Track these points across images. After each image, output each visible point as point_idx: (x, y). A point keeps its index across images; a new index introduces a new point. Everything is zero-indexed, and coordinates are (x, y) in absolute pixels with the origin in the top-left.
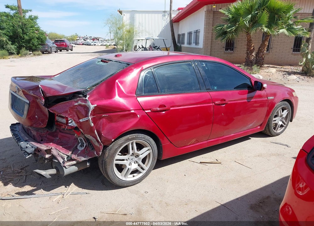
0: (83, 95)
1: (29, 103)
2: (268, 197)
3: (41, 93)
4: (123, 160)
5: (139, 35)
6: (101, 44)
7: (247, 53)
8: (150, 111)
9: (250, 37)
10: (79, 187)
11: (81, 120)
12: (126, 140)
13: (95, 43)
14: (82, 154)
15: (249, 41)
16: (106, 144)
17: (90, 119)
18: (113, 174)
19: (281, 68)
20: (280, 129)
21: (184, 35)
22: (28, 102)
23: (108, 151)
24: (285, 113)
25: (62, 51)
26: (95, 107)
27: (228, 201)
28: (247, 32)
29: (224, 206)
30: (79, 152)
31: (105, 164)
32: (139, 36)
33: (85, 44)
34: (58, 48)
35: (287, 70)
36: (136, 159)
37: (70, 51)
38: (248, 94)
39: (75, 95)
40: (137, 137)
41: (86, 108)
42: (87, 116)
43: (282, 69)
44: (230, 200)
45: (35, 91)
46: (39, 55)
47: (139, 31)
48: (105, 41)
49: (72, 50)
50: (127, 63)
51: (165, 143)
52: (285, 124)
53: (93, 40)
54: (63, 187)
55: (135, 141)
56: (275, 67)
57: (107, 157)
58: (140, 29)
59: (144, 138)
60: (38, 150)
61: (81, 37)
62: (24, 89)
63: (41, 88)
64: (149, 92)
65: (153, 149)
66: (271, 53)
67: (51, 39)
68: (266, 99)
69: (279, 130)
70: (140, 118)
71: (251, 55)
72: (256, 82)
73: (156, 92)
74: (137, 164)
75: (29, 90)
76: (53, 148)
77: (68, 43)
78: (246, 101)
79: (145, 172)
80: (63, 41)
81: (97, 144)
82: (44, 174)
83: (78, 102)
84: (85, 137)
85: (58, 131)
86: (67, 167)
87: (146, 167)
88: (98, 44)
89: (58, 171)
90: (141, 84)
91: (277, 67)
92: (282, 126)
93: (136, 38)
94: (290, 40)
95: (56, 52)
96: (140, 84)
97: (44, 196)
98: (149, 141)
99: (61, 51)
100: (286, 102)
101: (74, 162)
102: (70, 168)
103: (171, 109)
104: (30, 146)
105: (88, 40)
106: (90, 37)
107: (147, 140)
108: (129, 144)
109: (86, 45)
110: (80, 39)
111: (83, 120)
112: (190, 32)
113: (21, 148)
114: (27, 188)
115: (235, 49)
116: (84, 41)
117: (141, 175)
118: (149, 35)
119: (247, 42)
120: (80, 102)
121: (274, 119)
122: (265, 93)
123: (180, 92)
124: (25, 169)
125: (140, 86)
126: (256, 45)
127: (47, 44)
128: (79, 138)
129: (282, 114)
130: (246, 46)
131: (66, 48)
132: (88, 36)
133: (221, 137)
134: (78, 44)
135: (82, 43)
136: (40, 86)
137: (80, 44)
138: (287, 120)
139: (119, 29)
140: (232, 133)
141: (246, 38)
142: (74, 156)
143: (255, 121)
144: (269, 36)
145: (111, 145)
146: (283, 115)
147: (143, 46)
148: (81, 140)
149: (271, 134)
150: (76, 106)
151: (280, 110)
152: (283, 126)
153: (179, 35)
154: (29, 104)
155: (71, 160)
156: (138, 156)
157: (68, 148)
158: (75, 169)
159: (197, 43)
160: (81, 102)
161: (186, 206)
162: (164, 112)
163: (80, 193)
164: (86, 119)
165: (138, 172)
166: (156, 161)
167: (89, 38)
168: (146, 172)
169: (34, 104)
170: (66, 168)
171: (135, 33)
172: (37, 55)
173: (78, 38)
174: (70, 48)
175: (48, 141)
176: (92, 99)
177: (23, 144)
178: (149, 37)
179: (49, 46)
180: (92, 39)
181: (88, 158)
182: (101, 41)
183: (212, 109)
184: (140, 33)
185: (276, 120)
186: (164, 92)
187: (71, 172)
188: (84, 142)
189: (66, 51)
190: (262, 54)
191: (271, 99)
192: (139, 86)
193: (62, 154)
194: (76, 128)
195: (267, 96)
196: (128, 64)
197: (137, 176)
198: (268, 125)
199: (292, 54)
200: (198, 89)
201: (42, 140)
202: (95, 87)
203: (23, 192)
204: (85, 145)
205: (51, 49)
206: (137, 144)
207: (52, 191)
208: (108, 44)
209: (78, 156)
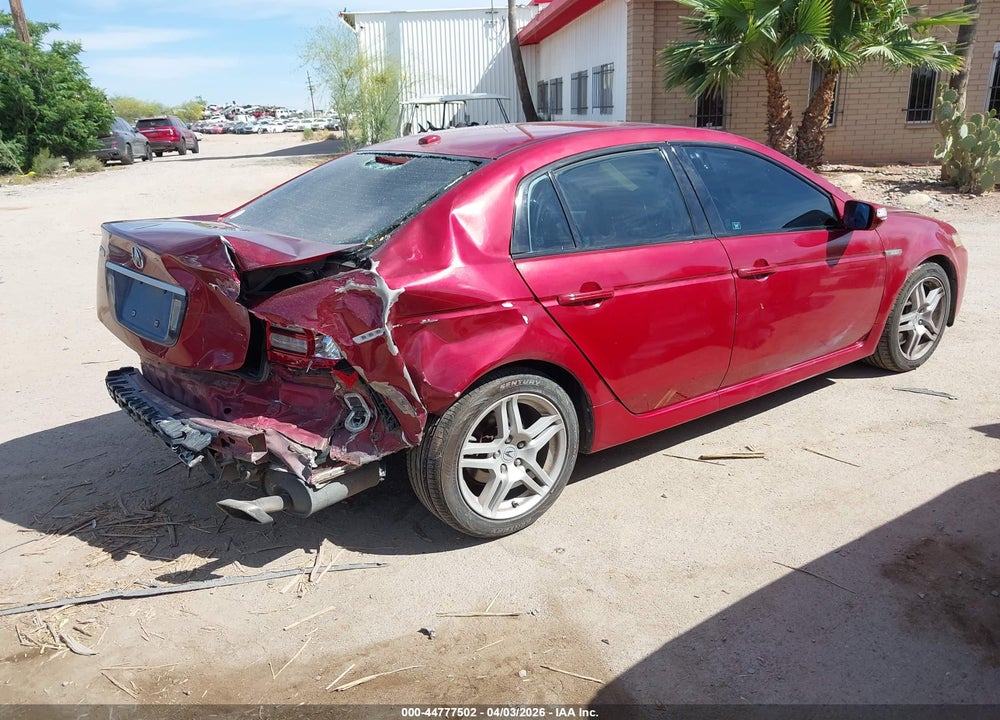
0: (356, 260)
1: (184, 294)
2: (928, 542)
3: (227, 261)
4: (484, 456)
5: (413, 91)
6: (283, 127)
7: (770, 129)
8: (555, 303)
9: (777, 79)
10: (348, 549)
11: (358, 340)
12: (493, 395)
13: (265, 126)
14: (363, 443)
15: (775, 93)
16: (434, 409)
17: (389, 333)
18: (459, 499)
19: (877, 172)
20: (921, 350)
21: (558, 83)
22: (182, 292)
23: (440, 429)
24: (934, 297)
25: (164, 154)
26: (401, 296)
27: (810, 559)
28: (766, 64)
29: (803, 571)
30: (353, 437)
31: (432, 472)
32: (413, 95)
33: (232, 128)
34: (152, 145)
35: (897, 178)
36: (520, 453)
37: (189, 154)
38: (829, 240)
39: (329, 264)
40: (523, 386)
41: (375, 301)
42: (377, 323)
43: (881, 177)
44: (816, 557)
45: (207, 256)
46: (93, 170)
47: (412, 76)
48: (295, 119)
49: (195, 151)
50: (472, 159)
51: (602, 398)
52: (933, 333)
53: (258, 115)
54: (300, 551)
55: (515, 397)
56: (858, 171)
57: (440, 449)
58: (417, 71)
59: (540, 387)
60: (223, 441)
61: (215, 108)
62: (167, 252)
63: (227, 244)
64: (549, 244)
65: (567, 420)
66: (839, 128)
67: (129, 117)
68: (881, 256)
69: (917, 352)
70: (532, 326)
71: (782, 134)
72: (852, 205)
73: (568, 243)
74: (523, 468)
75: (185, 254)
76: (269, 430)
77: (181, 127)
78: (825, 263)
79: (545, 490)
80: (165, 122)
81: (407, 410)
82: (253, 511)
83: (345, 285)
84: (371, 390)
85: (277, 379)
86: (318, 486)
87: (550, 476)
88: (273, 127)
89: (288, 500)
90: (524, 220)
91: (862, 171)
92: (925, 339)
93: (406, 100)
94: (898, 84)
95: (145, 159)
96: (521, 221)
97: (247, 580)
98: (556, 395)
99: (159, 154)
100: (935, 266)
101: (338, 471)
102: (326, 491)
103: (617, 294)
104: (194, 431)
105: (241, 118)
106: (245, 107)
107: (549, 391)
108: (499, 408)
109: (234, 132)
110: (214, 113)
111: (363, 338)
112: (580, 73)
113: (167, 437)
114: (190, 562)
115: (728, 121)
116: (228, 121)
117: (534, 501)
118: (446, 89)
119: (768, 94)
120: (352, 284)
121: (903, 319)
122: (878, 239)
123: (635, 241)
124: (162, 508)
125: (521, 226)
126: (794, 102)
127: (116, 134)
128: (346, 397)
129: (927, 300)
130: (765, 109)
131: (178, 144)
132: (240, 104)
133: (754, 379)
134: (209, 132)
135: (221, 126)
136: (223, 239)
137: (216, 132)
138: (938, 319)
139: (348, 74)
140: (785, 365)
141: (766, 83)
142: (336, 453)
143: (850, 326)
144: (835, 72)
145: (448, 412)
146: (928, 305)
147: (433, 124)
148: (354, 401)
149: (896, 366)
150: (340, 294)
151: (917, 289)
152: (929, 340)
153: (542, 87)
154: (186, 300)
155: (330, 463)
156: (524, 443)
157: (317, 429)
158: (339, 491)
159: (605, 107)
160: (356, 283)
161: (691, 580)
162: (597, 305)
163: (360, 566)
164: (374, 334)
165: (526, 492)
166: (575, 457)
167: (242, 110)
168: (550, 492)
169: (201, 296)
170: (315, 490)
171: (400, 84)
172: (89, 171)
173: (207, 113)
174: (190, 142)
175: (248, 412)
176: (387, 271)
177: (170, 426)
178: (450, 94)
179: (122, 139)
180: (253, 114)
181: (382, 455)
182: (283, 117)
183: (732, 290)
184: (418, 84)
185: (907, 323)
186: (591, 244)
187: (330, 503)
188: (365, 406)
189: (177, 153)
190: (815, 130)
191: (895, 257)
192: (517, 228)
193: (301, 449)
194: (341, 365)
195: (882, 248)
196: (478, 163)
197: (526, 505)
198: (886, 338)
199: (905, 128)
200: (688, 233)
201: (227, 411)
202: (388, 236)
203: (180, 573)
204: (368, 416)
205: (130, 149)
206: (520, 405)
207: (269, 566)
208: (308, 126)
209: (348, 452)
